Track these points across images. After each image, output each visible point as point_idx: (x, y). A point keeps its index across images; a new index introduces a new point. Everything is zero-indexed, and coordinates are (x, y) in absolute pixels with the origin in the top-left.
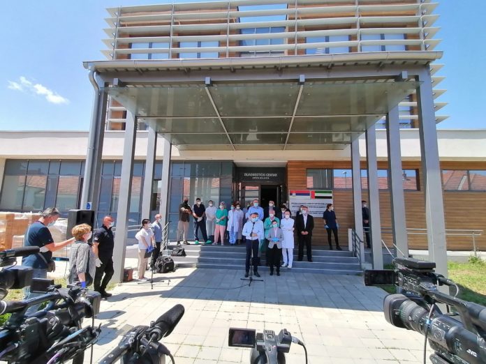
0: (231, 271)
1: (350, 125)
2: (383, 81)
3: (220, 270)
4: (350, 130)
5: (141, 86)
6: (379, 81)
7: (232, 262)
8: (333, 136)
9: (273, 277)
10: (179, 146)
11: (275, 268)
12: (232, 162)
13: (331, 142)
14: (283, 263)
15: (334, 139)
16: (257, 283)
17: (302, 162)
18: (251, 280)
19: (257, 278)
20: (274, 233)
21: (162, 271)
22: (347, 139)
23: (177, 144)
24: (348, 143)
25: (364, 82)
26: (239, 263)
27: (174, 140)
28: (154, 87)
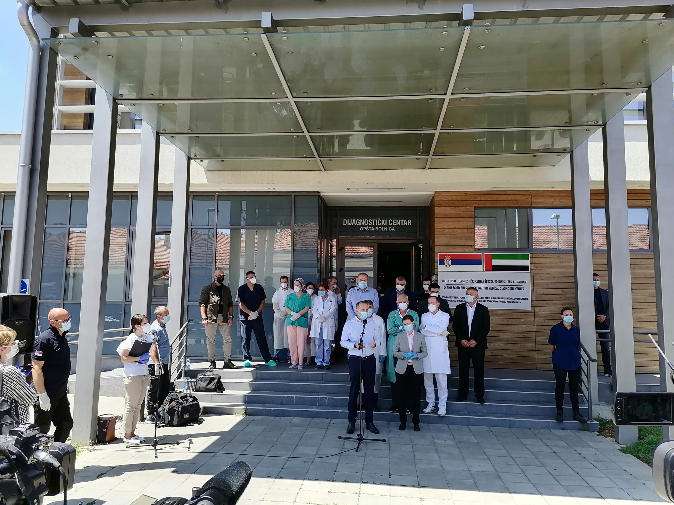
0: (317, 420)
1: (570, 111)
2: (640, 16)
3: (296, 420)
4: (570, 123)
5: (125, 34)
6: (632, 17)
7: (321, 404)
8: (532, 138)
9: (405, 434)
10: (206, 162)
11: (409, 414)
12: (317, 196)
13: (528, 150)
14: (427, 404)
15: (535, 144)
16: (372, 445)
17: (466, 194)
18: (360, 439)
19: (372, 436)
20: (407, 342)
21: (175, 422)
22: (564, 143)
23: (202, 159)
24: (564, 151)
25: (600, 20)
26: (334, 404)
27: (195, 151)
28: (151, 35)
